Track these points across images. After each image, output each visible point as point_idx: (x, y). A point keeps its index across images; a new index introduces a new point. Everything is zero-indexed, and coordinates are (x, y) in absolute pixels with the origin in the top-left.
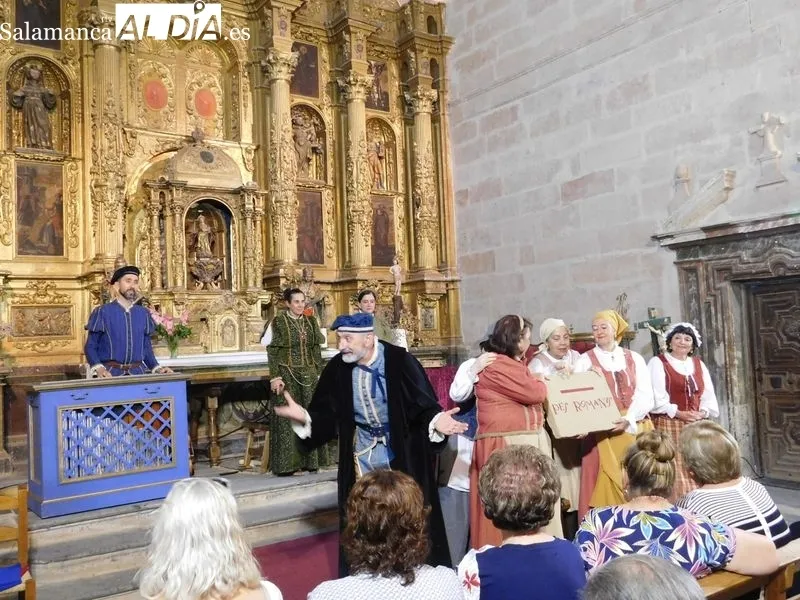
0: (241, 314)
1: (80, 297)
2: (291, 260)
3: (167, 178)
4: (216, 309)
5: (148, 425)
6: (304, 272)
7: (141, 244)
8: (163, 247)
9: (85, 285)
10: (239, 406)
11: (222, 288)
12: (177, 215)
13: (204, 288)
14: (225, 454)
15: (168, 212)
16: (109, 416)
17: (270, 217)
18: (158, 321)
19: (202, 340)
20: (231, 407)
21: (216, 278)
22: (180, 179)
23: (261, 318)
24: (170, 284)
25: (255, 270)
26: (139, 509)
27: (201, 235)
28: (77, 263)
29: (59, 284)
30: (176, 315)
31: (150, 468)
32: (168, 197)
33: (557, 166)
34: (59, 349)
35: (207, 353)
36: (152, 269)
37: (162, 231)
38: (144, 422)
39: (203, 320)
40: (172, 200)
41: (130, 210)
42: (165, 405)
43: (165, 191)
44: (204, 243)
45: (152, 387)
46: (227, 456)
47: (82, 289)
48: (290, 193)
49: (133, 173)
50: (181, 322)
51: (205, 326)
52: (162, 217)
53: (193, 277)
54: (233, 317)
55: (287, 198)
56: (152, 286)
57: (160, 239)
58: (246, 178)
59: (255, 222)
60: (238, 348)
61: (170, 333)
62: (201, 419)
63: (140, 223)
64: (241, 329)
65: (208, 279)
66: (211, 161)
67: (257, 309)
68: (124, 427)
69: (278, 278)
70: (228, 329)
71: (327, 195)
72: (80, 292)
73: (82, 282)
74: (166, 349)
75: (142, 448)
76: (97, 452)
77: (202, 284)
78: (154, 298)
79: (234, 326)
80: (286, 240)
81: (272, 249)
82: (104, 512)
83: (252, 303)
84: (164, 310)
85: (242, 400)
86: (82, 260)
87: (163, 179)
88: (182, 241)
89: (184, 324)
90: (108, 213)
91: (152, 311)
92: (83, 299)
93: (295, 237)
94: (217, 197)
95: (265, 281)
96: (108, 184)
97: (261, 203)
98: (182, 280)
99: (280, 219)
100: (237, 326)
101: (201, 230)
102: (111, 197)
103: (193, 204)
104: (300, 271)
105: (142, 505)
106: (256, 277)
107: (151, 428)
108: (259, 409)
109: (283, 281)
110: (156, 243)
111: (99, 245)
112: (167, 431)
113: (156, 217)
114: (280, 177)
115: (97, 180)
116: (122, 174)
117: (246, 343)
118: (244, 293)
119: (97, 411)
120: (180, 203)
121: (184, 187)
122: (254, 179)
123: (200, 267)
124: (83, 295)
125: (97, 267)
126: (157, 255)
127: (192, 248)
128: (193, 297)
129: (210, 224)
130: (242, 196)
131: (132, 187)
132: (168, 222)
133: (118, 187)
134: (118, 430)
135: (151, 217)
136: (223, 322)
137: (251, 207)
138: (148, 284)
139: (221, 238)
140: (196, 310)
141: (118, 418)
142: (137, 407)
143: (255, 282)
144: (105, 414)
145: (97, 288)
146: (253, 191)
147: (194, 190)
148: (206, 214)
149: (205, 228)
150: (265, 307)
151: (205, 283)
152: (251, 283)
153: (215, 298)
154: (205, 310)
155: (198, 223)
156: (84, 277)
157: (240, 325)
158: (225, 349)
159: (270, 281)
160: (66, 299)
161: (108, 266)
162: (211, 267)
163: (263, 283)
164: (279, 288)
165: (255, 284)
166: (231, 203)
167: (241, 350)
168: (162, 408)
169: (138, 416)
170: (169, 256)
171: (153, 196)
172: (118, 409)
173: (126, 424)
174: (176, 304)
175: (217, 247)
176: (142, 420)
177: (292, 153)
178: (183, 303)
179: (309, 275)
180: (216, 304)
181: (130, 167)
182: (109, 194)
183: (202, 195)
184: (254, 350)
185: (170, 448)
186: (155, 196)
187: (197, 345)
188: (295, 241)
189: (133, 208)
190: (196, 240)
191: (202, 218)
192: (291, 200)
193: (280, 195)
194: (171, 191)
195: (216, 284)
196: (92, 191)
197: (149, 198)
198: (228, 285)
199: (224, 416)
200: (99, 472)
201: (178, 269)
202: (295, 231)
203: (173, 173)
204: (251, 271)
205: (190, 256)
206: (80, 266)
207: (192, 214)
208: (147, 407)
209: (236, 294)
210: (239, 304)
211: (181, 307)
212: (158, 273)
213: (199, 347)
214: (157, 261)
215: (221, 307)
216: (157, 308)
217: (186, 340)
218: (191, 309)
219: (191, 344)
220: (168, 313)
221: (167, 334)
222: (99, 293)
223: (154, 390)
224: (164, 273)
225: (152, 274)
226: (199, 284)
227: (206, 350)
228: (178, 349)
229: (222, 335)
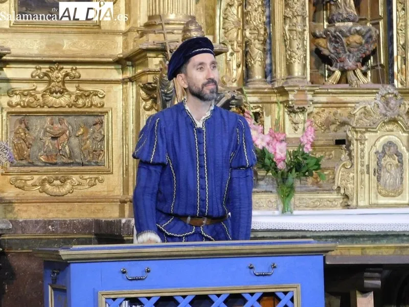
1: (120, 96)
4: (366, 122)
9: (129, 73)
11: (376, 80)
13: (344, 79)
19: (338, 182)
21: (364, 61)
24: (280, 72)
28: (115, 33)
29: (85, 73)
30: (289, 132)
34: (86, 190)
35: (348, 206)
36: (246, 44)
39: (340, 142)
42: (285, 300)
45: (261, 265)
47: (124, 82)
51: (344, 156)
53: (321, 59)
54: (399, 138)
56: (247, 76)
60: (407, 200)
61: (281, 166)
65: (350, 63)
70: (389, 161)
72: (120, 86)
73: (123, 69)
74: (273, 197)
77: (338, 74)
78: (251, 98)
84: (268, 121)
86: (123, 27)
89: (308, 149)
91: (249, 122)
92: (125, 99)
98: (302, 66)
100: (406, 155)
119: (165, 303)
123: (335, 39)
124: (125, 93)
125: (152, 40)
126: (257, 18)
128: (323, 98)
136: (379, 146)
138: (237, 73)
140: (327, 124)
142: (235, 300)
145: (150, 78)
151: (344, 72)
153: (364, 100)
154: (343, 124)
156: (128, 58)
158: (382, 201)
160: (96, 100)
161: (170, 37)
162: (357, 38)
168: (279, 306)
170: (278, 19)
172: (201, 302)
174: (291, 110)
178: (303, 110)
180: (366, 113)
187: (330, 191)
195: (365, 74)
198: (386, 75)
201: (296, 44)
205: (315, 18)
206: (120, 39)
208: (251, 301)
209: (404, 93)
211: (300, 117)
212: (257, 50)
213: (334, 196)
214: (256, 28)
215: (377, 117)
216: (257, 116)
217: (310, 180)
218: (319, 120)
219: (319, 188)
220: (278, 127)
221: (275, 169)
222: (154, 89)
223: (265, 271)
224: (269, 51)
225: (246, 54)
226: (331, 73)
227: (347, 202)
228: (296, 198)
229: (378, 172)
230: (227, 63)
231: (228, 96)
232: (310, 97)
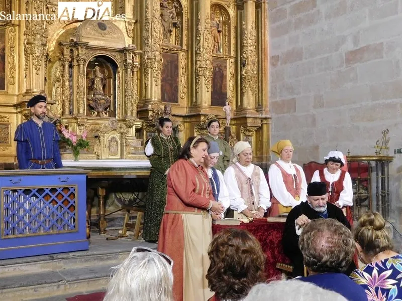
0: (122, 134)
1: (15, 118)
2: (156, 99)
3: (75, 40)
4: (105, 130)
5: (60, 203)
6: (165, 107)
7: (57, 85)
8: (71, 87)
9: (19, 110)
10: (119, 195)
11: (110, 116)
12: (81, 65)
13: (98, 115)
14: (109, 227)
15: (75, 63)
16: (34, 195)
17: (143, 69)
18: (67, 136)
19: (95, 150)
20: (114, 196)
21: (106, 109)
22: (84, 40)
23: (135, 138)
24: (75, 112)
25: (132, 105)
26: (53, 259)
27: (97, 79)
28: (14, 95)
30: (78, 133)
31: (61, 232)
32: (76, 53)
33: (343, 40)
35: (98, 159)
36: (63, 101)
37: (71, 76)
38: (57, 201)
39: (96, 137)
40: (78, 55)
41: (50, 61)
42: (72, 190)
43: (73, 49)
44: (98, 85)
45: (63, 178)
46: (110, 228)
47: (17, 113)
48: (157, 53)
49: (52, 36)
50: (82, 137)
51: (97, 141)
52: (71, 66)
53: (91, 108)
54: (117, 136)
55: (155, 56)
56: (63, 113)
57: (69, 81)
58: (128, 42)
59: (133, 72)
60: (119, 157)
61: (74, 144)
62: (94, 203)
63: (56, 70)
64: (121, 144)
65: (101, 110)
66: (105, 29)
67: (133, 131)
68: (44, 203)
69: (147, 111)
70: (113, 143)
71: (182, 56)
72: (15, 115)
73: (17, 108)
74: (72, 155)
75: (56, 218)
76: (27, 220)
77: (96, 113)
78: (64, 120)
79: (117, 142)
80: (154, 86)
81: (144, 91)
82: (29, 259)
83: (130, 127)
84: (70, 129)
85: (121, 191)
86: (17, 93)
87: (72, 40)
88: (84, 82)
89: (84, 139)
90: (35, 62)
91: (63, 129)
92: (17, 119)
93: (159, 83)
94: (108, 54)
95: (138, 113)
96: (36, 42)
97: (137, 59)
98: (83, 110)
99: (150, 71)
100: (119, 142)
101: (96, 76)
102: (38, 51)
103: (91, 58)
104: (163, 107)
105: (55, 256)
106: (132, 110)
107: (62, 205)
108: (132, 198)
109: (150, 113)
110: (67, 83)
111: (29, 84)
112: (72, 207)
113: (67, 66)
114: (151, 41)
115: (28, 40)
116: (45, 36)
117: (125, 153)
118: (124, 120)
119: (27, 192)
120: (84, 57)
121: (87, 46)
122: (133, 43)
123: (95, 101)
124: (17, 117)
126: (67, 92)
127: (91, 88)
128: (91, 121)
129: (103, 72)
130: (125, 54)
131: (52, 46)
132: (75, 69)
133: (42, 44)
134: (40, 205)
135: (63, 66)
136: (110, 139)
137: (131, 61)
138: (60, 111)
139: (110, 82)
140: (92, 130)
141: (41, 197)
142: (53, 190)
143: (132, 113)
144: (32, 194)
145: (26, 112)
146: (133, 51)
147: (93, 48)
148: (101, 66)
149: (100, 75)
150: (138, 131)
151: (98, 113)
152: (129, 114)
153: (105, 122)
154: (98, 130)
155: (95, 72)
156: (18, 105)
157: (121, 142)
158: (110, 157)
159: (142, 113)
160: (6, 119)
163: (137, 114)
164: (148, 117)
165: (132, 114)
166: (117, 58)
167: (121, 158)
168: (70, 192)
169: (53, 196)
170: (75, 93)
171: (65, 52)
172: (41, 191)
173: (45, 201)
174: (79, 125)
175: (107, 89)
176: (56, 199)
177: (160, 26)
178: (83, 125)
179: (168, 109)
180: (105, 127)
181: (50, 32)
182: (36, 49)
183: (98, 52)
184: (130, 158)
185: (74, 219)
186: (67, 52)
187: (92, 153)
188: (159, 86)
189: (52, 60)
190: (93, 83)
191: (97, 68)
192: (158, 58)
193: (151, 54)
194: (78, 49)
195: (106, 114)
196: (25, 47)
197: (63, 53)
198: (113, 114)
199: (109, 201)
200: (27, 233)
201: (81, 102)
202: (159, 80)
203: (79, 37)
204: (129, 105)
205: (88, 94)
206: (16, 98)
207: (91, 65)
208: (59, 191)
209: (119, 121)
210: (121, 127)
211: (82, 127)
212: (67, 104)
213: (93, 155)
214: (67, 96)
215: (109, 128)
216: (66, 127)
217: (85, 150)
218: (89, 129)
219: (89, 152)
220: (74, 131)
221: (72, 145)
222: (28, 116)
223: (64, 180)
224: (71, 104)
225: (63, 105)
226: (94, 113)
227: (98, 157)
228: (80, 156)
229: (109, 147)
230: (56, 108)
231: (56, 119)
232: (86, 121)
